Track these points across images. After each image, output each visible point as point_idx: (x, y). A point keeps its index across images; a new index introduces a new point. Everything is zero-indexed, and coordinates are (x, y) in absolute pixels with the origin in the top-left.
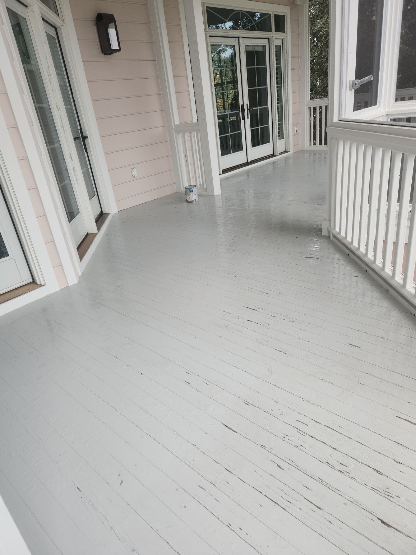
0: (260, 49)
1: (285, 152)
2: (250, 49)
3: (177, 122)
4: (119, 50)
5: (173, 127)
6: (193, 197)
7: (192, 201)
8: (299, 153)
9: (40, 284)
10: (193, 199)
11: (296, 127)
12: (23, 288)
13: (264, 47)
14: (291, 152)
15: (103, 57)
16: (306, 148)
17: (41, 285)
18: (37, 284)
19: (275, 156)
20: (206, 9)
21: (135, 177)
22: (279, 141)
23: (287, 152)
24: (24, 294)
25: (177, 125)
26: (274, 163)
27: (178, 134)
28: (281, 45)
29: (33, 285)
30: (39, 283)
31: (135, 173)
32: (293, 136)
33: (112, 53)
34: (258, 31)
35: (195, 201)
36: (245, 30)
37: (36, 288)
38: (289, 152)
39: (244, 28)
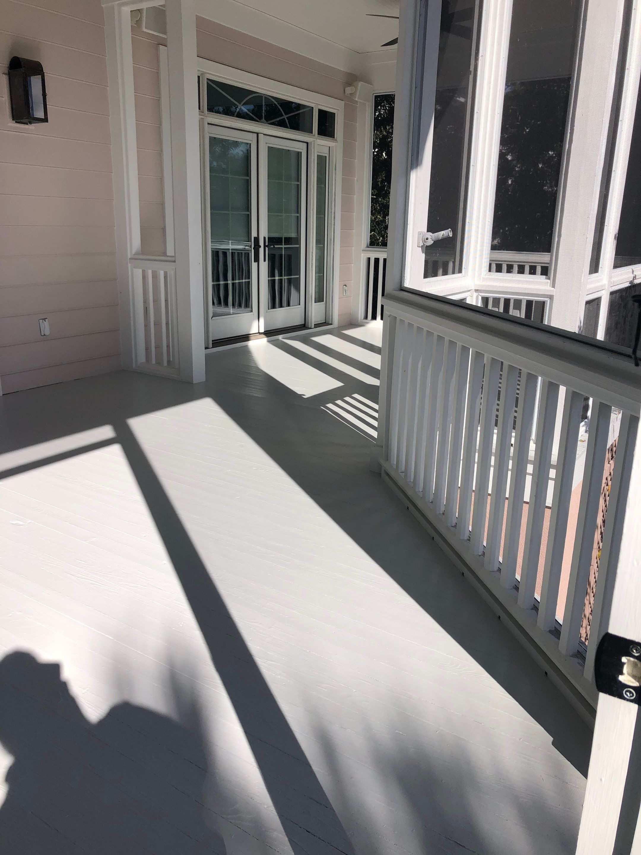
1: (325, 324)
4: (45, 120)
5: (129, 257)
11: (345, 285)
13: (299, 154)
14: (335, 324)
15: (12, 126)
16: (359, 321)
19: (309, 328)
20: (207, 83)
21: (44, 335)
22: (315, 305)
23: (328, 324)
28: (328, 156)
31: (46, 328)
32: (339, 298)
33: (31, 123)
34: (290, 129)
36: (269, 124)
38: (331, 324)
39: (267, 121)
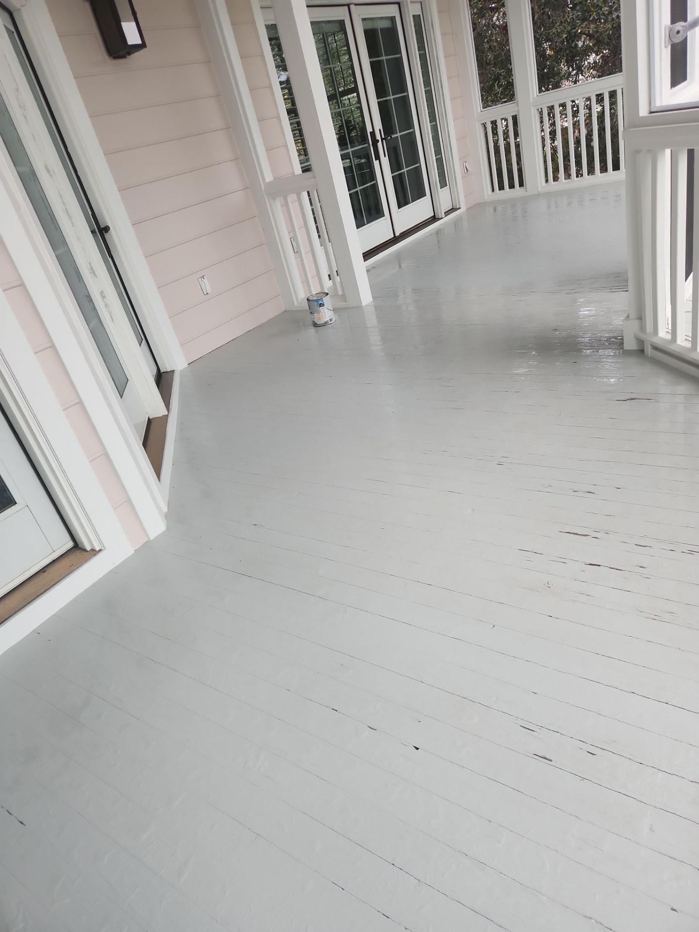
0: (386, 24)
1: (453, 210)
2: (370, 25)
3: (269, 178)
4: (143, 46)
5: (263, 188)
6: (326, 314)
7: (326, 323)
8: (477, 208)
9: (92, 550)
10: (327, 319)
11: (465, 162)
12: (57, 566)
13: (393, 19)
14: (463, 209)
15: (112, 65)
16: (486, 197)
17: (94, 552)
18: (85, 550)
19: (439, 219)
21: (207, 294)
22: (442, 191)
23: (457, 209)
24: (64, 578)
25: (269, 183)
26: (438, 232)
27: (274, 199)
28: (420, 13)
29: (78, 554)
30: (88, 548)
31: (207, 286)
32: (462, 178)
33: (129, 54)
35: (330, 323)
37: (86, 561)
38: (460, 208)
